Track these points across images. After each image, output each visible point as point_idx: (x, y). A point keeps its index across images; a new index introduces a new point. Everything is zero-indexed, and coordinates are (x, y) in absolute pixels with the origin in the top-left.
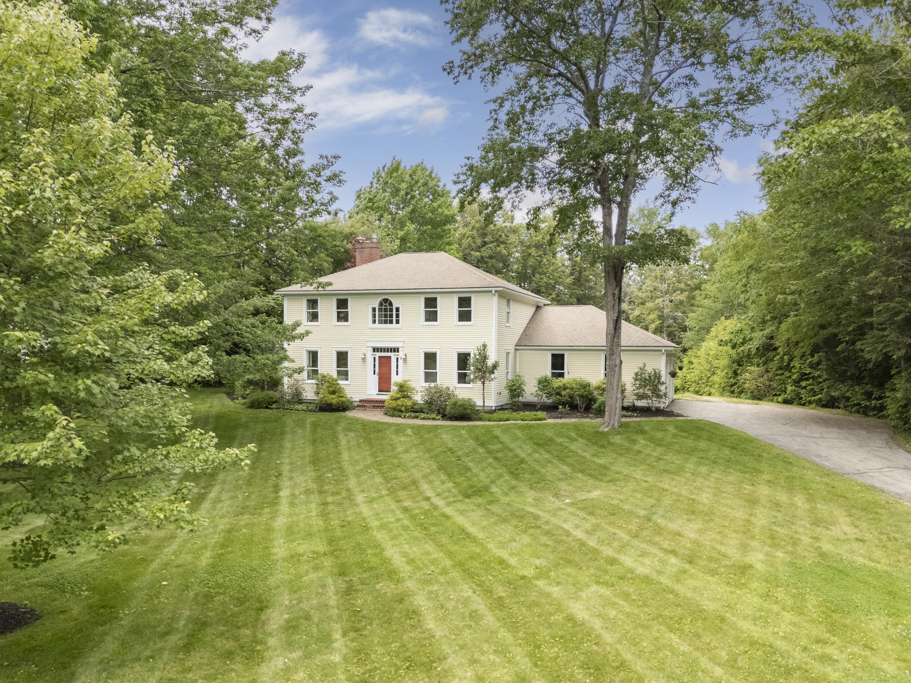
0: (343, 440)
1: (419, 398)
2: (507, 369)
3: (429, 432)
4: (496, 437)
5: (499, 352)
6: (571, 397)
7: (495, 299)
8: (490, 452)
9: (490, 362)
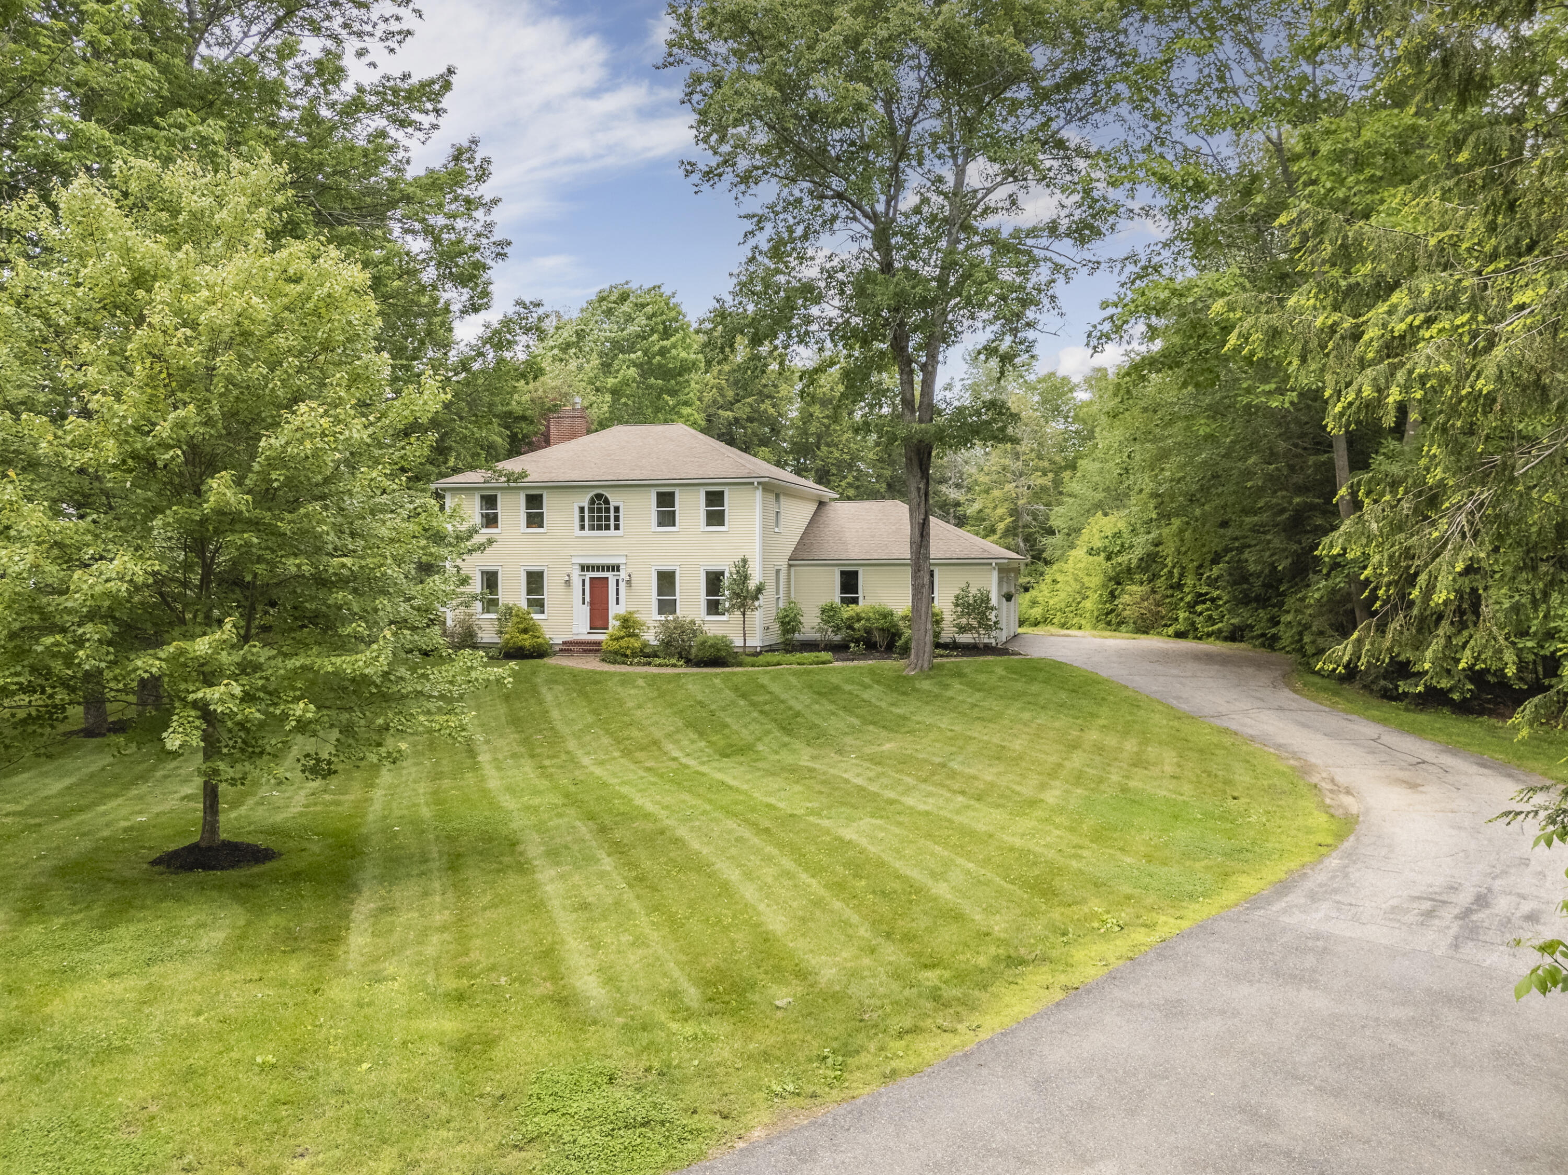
0: (549, 697)
1: (651, 637)
2: (777, 593)
3: (669, 682)
4: (763, 686)
5: (764, 569)
6: (868, 631)
7: (759, 494)
8: (754, 704)
9: (752, 584)
